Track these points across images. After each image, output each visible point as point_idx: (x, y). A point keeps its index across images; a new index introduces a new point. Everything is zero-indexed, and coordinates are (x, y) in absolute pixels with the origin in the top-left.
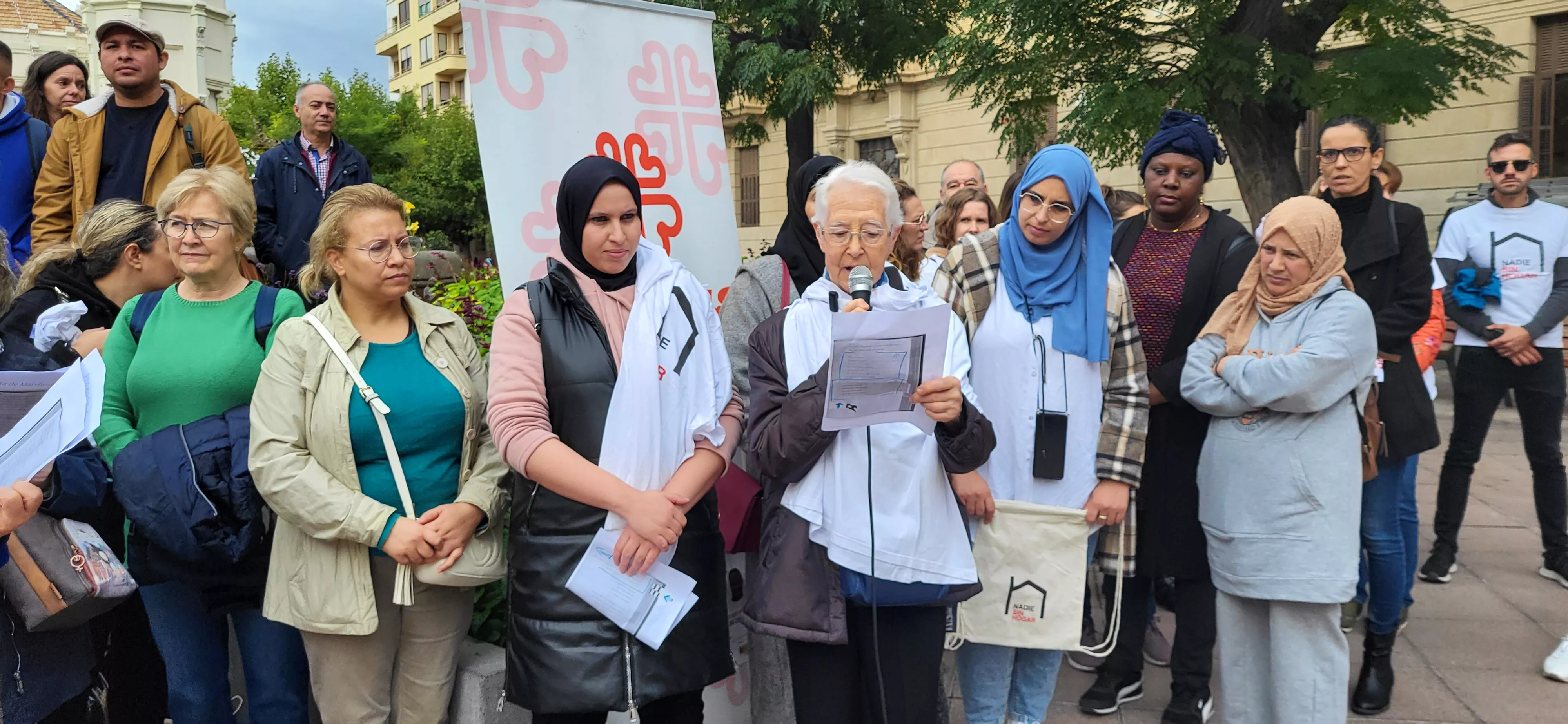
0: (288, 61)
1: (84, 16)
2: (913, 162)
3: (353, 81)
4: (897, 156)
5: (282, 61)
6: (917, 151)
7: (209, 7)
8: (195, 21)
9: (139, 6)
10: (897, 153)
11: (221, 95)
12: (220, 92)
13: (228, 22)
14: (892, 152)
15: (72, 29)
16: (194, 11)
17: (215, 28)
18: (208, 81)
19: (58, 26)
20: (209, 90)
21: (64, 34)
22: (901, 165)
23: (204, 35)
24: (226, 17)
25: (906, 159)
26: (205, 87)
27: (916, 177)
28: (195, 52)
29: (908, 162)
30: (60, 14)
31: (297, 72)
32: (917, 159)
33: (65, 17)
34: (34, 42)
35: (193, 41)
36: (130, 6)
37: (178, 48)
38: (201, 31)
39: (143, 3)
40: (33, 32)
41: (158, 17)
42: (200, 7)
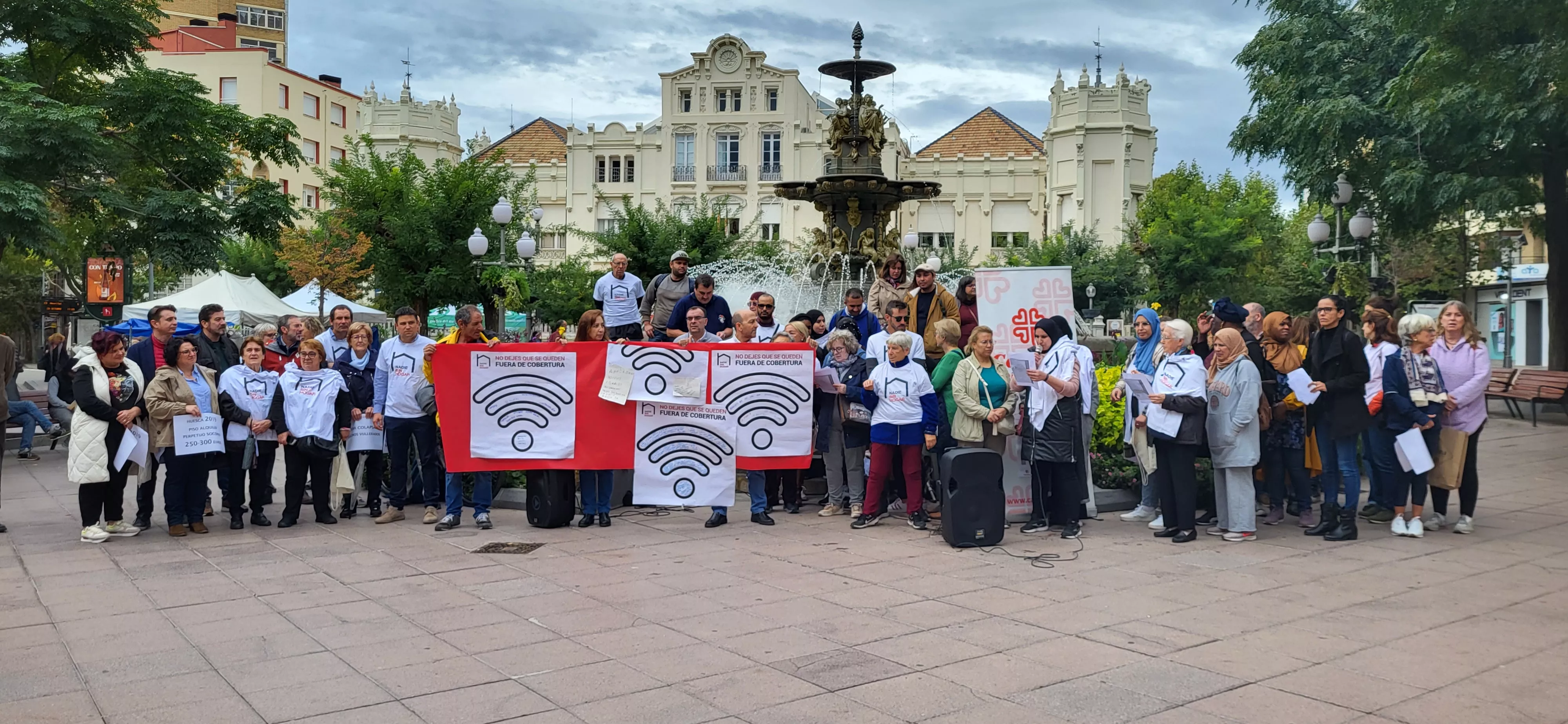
0: (1194, 166)
1: (1045, 143)
3: (1249, 178)
5: (1189, 167)
7: (1136, 126)
8: (1124, 139)
9: (1083, 132)
11: (1142, 197)
12: (1140, 195)
13: (1151, 136)
15: (1036, 154)
16: (1124, 131)
17: (1140, 143)
18: (1132, 186)
19: (1028, 152)
20: (1133, 193)
21: (1031, 158)
23: (1131, 149)
24: (1149, 132)
26: (1129, 191)
28: (1123, 164)
30: (1030, 142)
31: (1201, 175)
33: (1033, 145)
34: (1011, 166)
35: (1120, 156)
36: (1077, 133)
37: (1110, 162)
38: (1128, 147)
39: (1087, 129)
40: (1011, 159)
41: (1096, 140)
42: (1129, 127)
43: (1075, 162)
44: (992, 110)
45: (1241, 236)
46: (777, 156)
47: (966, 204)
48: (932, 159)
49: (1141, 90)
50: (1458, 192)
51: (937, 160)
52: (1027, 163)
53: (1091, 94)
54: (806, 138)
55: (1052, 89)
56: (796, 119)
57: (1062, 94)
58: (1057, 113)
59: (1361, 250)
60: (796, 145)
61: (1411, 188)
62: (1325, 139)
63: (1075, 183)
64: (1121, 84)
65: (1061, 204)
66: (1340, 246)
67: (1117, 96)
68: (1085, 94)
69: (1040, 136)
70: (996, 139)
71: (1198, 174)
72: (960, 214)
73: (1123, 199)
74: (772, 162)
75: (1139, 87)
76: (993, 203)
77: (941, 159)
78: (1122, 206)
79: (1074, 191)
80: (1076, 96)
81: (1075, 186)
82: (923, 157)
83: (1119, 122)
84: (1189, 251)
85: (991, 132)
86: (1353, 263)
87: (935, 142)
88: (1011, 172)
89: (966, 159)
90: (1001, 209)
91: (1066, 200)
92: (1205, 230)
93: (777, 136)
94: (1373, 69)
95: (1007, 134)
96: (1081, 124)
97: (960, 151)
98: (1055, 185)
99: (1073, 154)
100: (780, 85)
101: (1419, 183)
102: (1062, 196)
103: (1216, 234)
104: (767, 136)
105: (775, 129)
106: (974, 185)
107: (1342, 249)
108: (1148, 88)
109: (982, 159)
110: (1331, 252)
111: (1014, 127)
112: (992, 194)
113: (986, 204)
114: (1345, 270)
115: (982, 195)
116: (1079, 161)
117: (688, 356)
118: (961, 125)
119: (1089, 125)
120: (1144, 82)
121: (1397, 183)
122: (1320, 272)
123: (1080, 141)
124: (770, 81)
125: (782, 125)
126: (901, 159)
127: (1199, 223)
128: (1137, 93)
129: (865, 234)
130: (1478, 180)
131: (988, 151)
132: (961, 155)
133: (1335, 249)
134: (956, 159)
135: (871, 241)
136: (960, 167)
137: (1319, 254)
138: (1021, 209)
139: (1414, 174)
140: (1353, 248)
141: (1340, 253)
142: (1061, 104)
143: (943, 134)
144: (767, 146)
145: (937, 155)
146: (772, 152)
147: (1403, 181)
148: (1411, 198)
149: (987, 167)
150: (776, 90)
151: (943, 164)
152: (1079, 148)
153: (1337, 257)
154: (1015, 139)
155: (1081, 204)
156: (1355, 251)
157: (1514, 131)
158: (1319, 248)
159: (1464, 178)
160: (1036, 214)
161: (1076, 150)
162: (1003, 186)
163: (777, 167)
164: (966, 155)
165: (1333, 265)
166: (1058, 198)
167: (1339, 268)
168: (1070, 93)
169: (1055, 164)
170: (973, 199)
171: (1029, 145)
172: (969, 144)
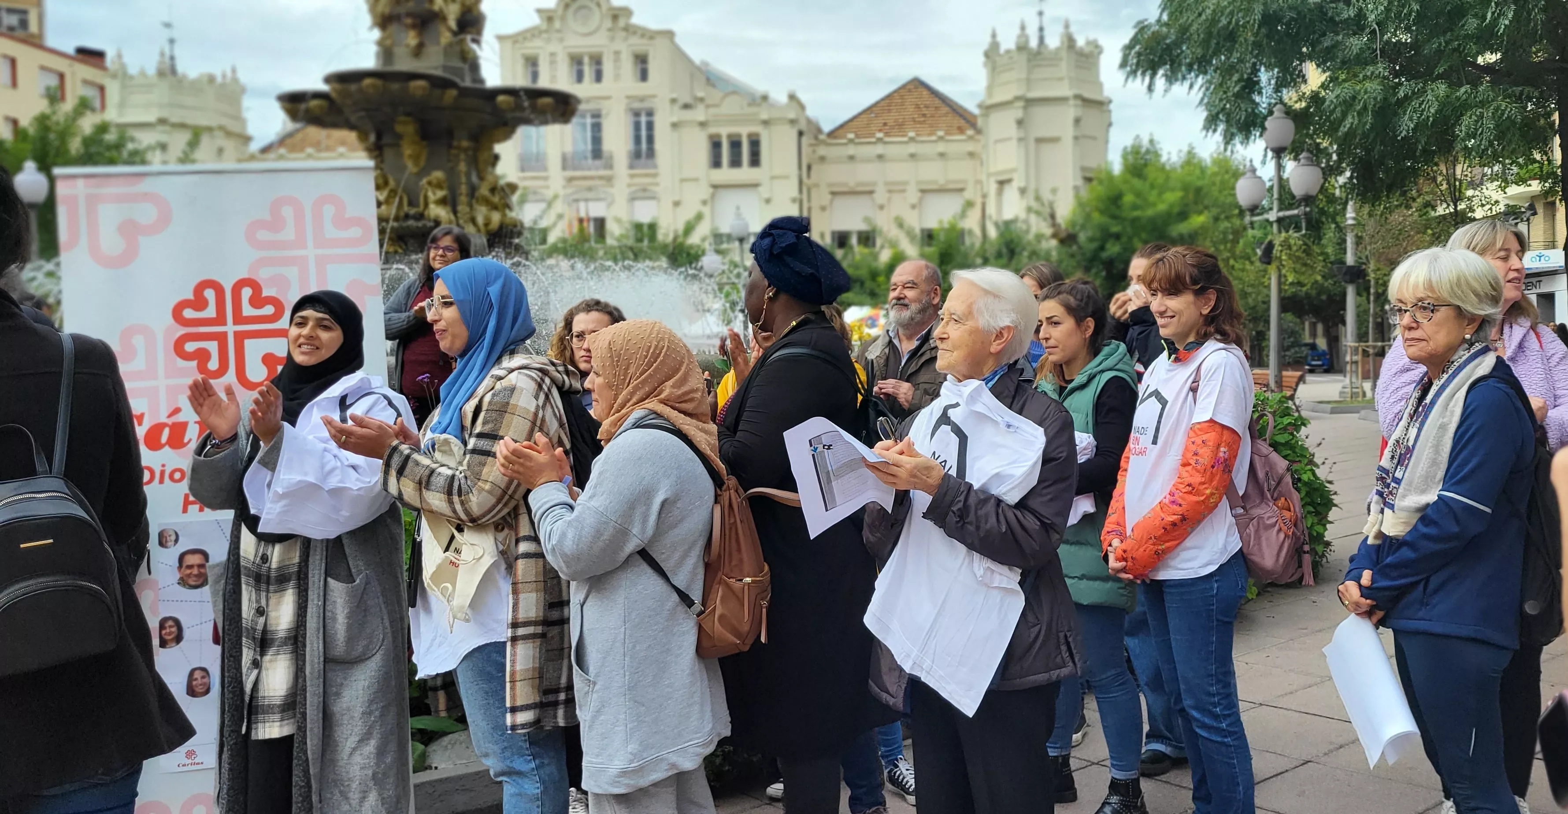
0: (1151, 141)
1: (980, 119)
5: (1145, 143)
7: (1085, 96)
8: (1071, 111)
9: (1023, 104)
12: (1094, 179)
13: (1105, 108)
15: (970, 132)
16: (1072, 102)
17: (1091, 116)
18: (1083, 169)
19: (961, 130)
20: (1084, 177)
21: (964, 138)
23: (1080, 123)
24: (1102, 103)
26: (1079, 175)
28: (1071, 142)
31: (1160, 152)
33: (967, 122)
34: (941, 148)
35: (1068, 132)
36: (1016, 105)
37: (1055, 140)
38: (1077, 121)
39: (1028, 101)
40: (941, 138)
41: (1040, 113)
42: (1077, 97)
43: (1014, 142)
44: (920, 82)
45: (1183, 215)
46: (650, 139)
47: (888, 194)
48: (846, 141)
49: (1090, 54)
50: (1432, 111)
51: (851, 141)
52: (958, 145)
53: (1032, 57)
54: (686, 115)
55: (985, 53)
57: (998, 58)
58: (993, 82)
59: (1306, 214)
61: (1365, 108)
62: (1242, 39)
63: (1016, 166)
64: (1067, 44)
65: (1000, 193)
66: (1280, 210)
67: (1063, 59)
68: (1025, 57)
69: (976, 111)
70: (924, 115)
72: (881, 207)
73: (1073, 184)
74: (644, 146)
75: (1087, 50)
76: (920, 194)
77: (856, 141)
78: (1073, 193)
79: (1015, 176)
80: (1014, 60)
81: (1013, 170)
82: (835, 138)
83: (1064, 90)
84: (1117, 237)
85: (918, 107)
86: (1296, 235)
87: (850, 120)
88: (941, 155)
89: (887, 139)
90: (930, 200)
91: (1006, 187)
92: (1135, 207)
93: (650, 114)
95: (937, 108)
96: (1021, 94)
97: (880, 131)
98: (992, 169)
99: (1013, 131)
100: (652, 49)
101: (1375, 99)
102: (1001, 183)
103: (1150, 212)
104: (637, 114)
105: (646, 105)
106: (899, 171)
107: (1281, 214)
108: (1098, 50)
109: (908, 139)
110: (1267, 220)
111: (944, 100)
112: (919, 182)
113: (913, 196)
114: (1286, 245)
115: (906, 183)
116: (1019, 139)
118: (883, 100)
119: (1030, 95)
120: (1094, 43)
121: (1345, 101)
122: (1254, 250)
123: (1019, 114)
124: (641, 45)
125: (655, 100)
126: (805, 140)
127: (1128, 198)
128: (1085, 56)
129: (430, 183)
130: (1463, 90)
131: (913, 129)
132: (880, 135)
133: (1272, 216)
134: (873, 140)
135: (440, 194)
136: (879, 149)
137: (1252, 223)
138: (953, 199)
139: (1368, 85)
140: (1295, 212)
141: (1280, 221)
142: (997, 70)
143: (861, 111)
144: (637, 126)
145: (851, 136)
146: (644, 133)
147: (1354, 98)
148: (1366, 123)
149: (912, 149)
150: (648, 55)
151: (857, 147)
152: (1019, 123)
153: (1275, 226)
154: (946, 115)
155: (1023, 191)
156: (1297, 216)
157: (1513, 7)
158: (1253, 215)
159: (1442, 88)
160: (972, 205)
161: (1016, 125)
162: (932, 172)
163: (651, 152)
164: (887, 134)
165: (1269, 238)
166: (997, 185)
167: (1277, 242)
168: (1007, 56)
169: (992, 144)
170: (896, 188)
171: (962, 123)
172: (891, 122)
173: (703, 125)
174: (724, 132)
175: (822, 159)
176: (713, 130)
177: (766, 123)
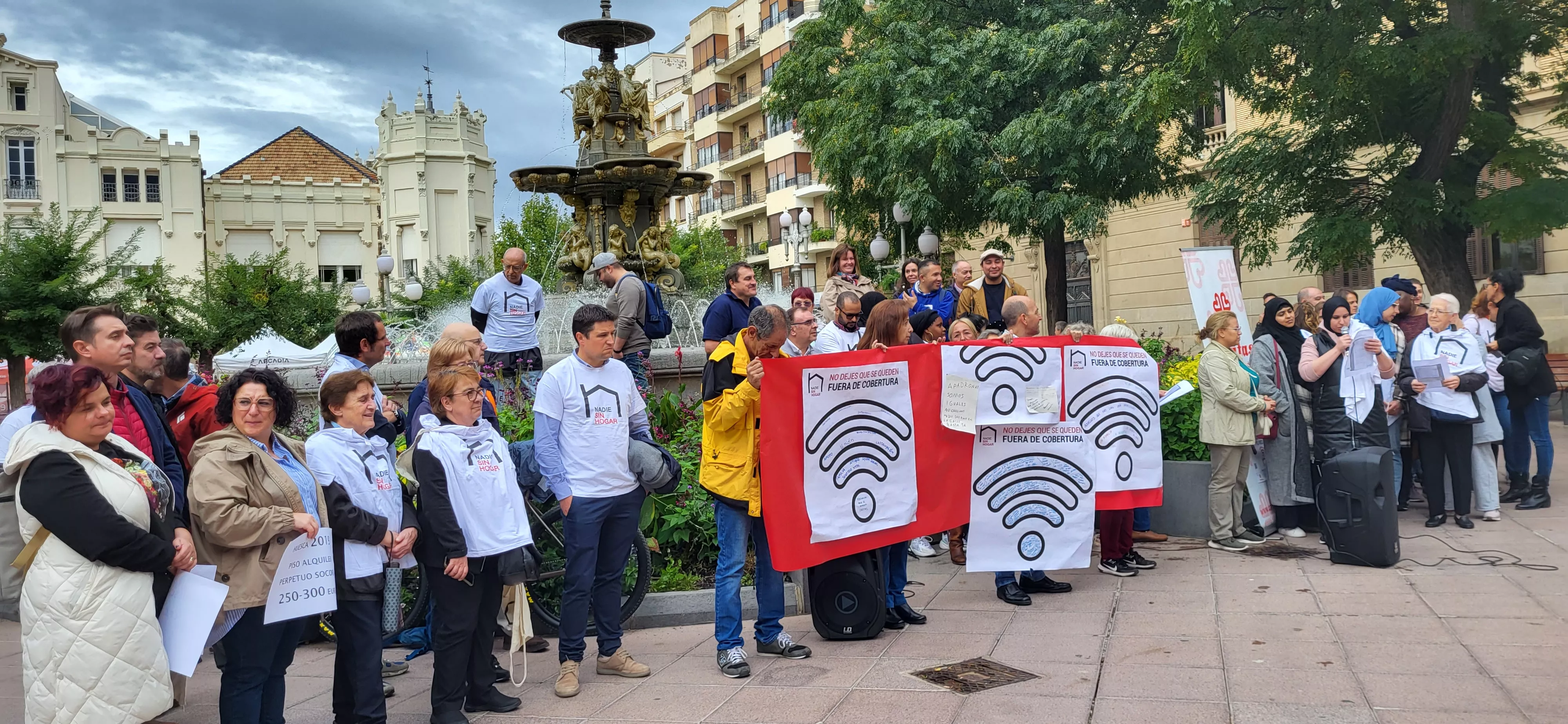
1: (379, 169)
2: (1103, 262)
4: (1089, 257)
5: (541, 199)
6: (1106, 252)
7: (478, 157)
8: (466, 169)
9: (424, 160)
10: (1088, 254)
11: (485, 229)
12: (484, 227)
13: (490, 168)
14: (1082, 254)
15: (367, 181)
16: (466, 161)
17: (481, 172)
18: (477, 218)
19: (355, 179)
20: (478, 226)
21: (361, 185)
22: (1092, 265)
23: (474, 179)
24: (488, 164)
25: (1097, 260)
26: (474, 223)
27: (1107, 275)
28: (467, 195)
29: (1099, 262)
30: (355, 168)
32: (1106, 260)
33: (359, 171)
34: (338, 193)
35: (464, 187)
36: (417, 160)
37: (453, 192)
38: (471, 178)
39: (427, 157)
40: (338, 184)
41: (438, 167)
42: (471, 157)
43: (415, 192)
44: (304, 131)
46: (30, 169)
47: (287, 233)
48: (242, 181)
49: (478, 120)
51: (247, 182)
52: (357, 190)
53: (429, 120)
54: (70, 147)
55: (382, 112)
56: (56, 124)
57: (395, 118)
58: (391, 138)
60: (60, 156)
63: (418, 213)
64: (459, 112)
65: (400, 235)
67: (456, 124)
68: (422, 119)
70: (316, 162)
71: (550, 208)
73: (469, 231)
74: (22, 175)
75: (476, 117)
76: (318, 233)
77: (252, 182)
78: (468, 239)
79: (417, 221)
80: (412, 121)
81: (417, 216)
82: (228, 178)
83: (459, 151)
85: (306, 154)
87: (240, 162)
88: (339, 199)
89: (284, 182)
90: (328, 239)
91: (407, 231)
93: (29, 143)
94: (955, 97)
95: (325, 157)
96: (422, 151)
97: (275, 174)
98: (392, 215)
99: (414, 182)
100: (31, 79)
102: (401, 226)
104: (13, 142)
105: (25, 134)
106: (296, 213)
108: (484, 119)
109: (304, 183)
111: (334, 150)
112: (316, 223)
113: (311, 235)
115: (305, 223)
116: (421, 190)
117: (1039, 356)
118: (269, 145)
119: (429, 152)
120: (480, 112)
123: (421, 168)
124: (18, 73)
125: (37, 129)
128: (474, 123)
131: (308, 174)
132: (277, 178)
134: (271, 182)
136: (277, 191)
137: (882, 270)
138: (352, 240)
142: (395, 128)
143: (249, 154)
144: (14, 155)
145: (247, 177)
146: (22, 162)
149: (309, 192)
150: (26, 84)
151: (255, 188)
152: (420, 176)
154: (336, 163)
155: (425, 235)
160: (369, 245)
161: (417, 177)
162: (330, 214)
163: (31, 181)
164: (282, 178)
166: (398, 228)
168: (404, 117)
169: (392, 193)
170: (295, 228)
171: (354, 172)
172: (283, 167)
173: (93, 157)
174: (119, 167)
175: (217, 197)
176: (105, 164)
177: (165, 160)
